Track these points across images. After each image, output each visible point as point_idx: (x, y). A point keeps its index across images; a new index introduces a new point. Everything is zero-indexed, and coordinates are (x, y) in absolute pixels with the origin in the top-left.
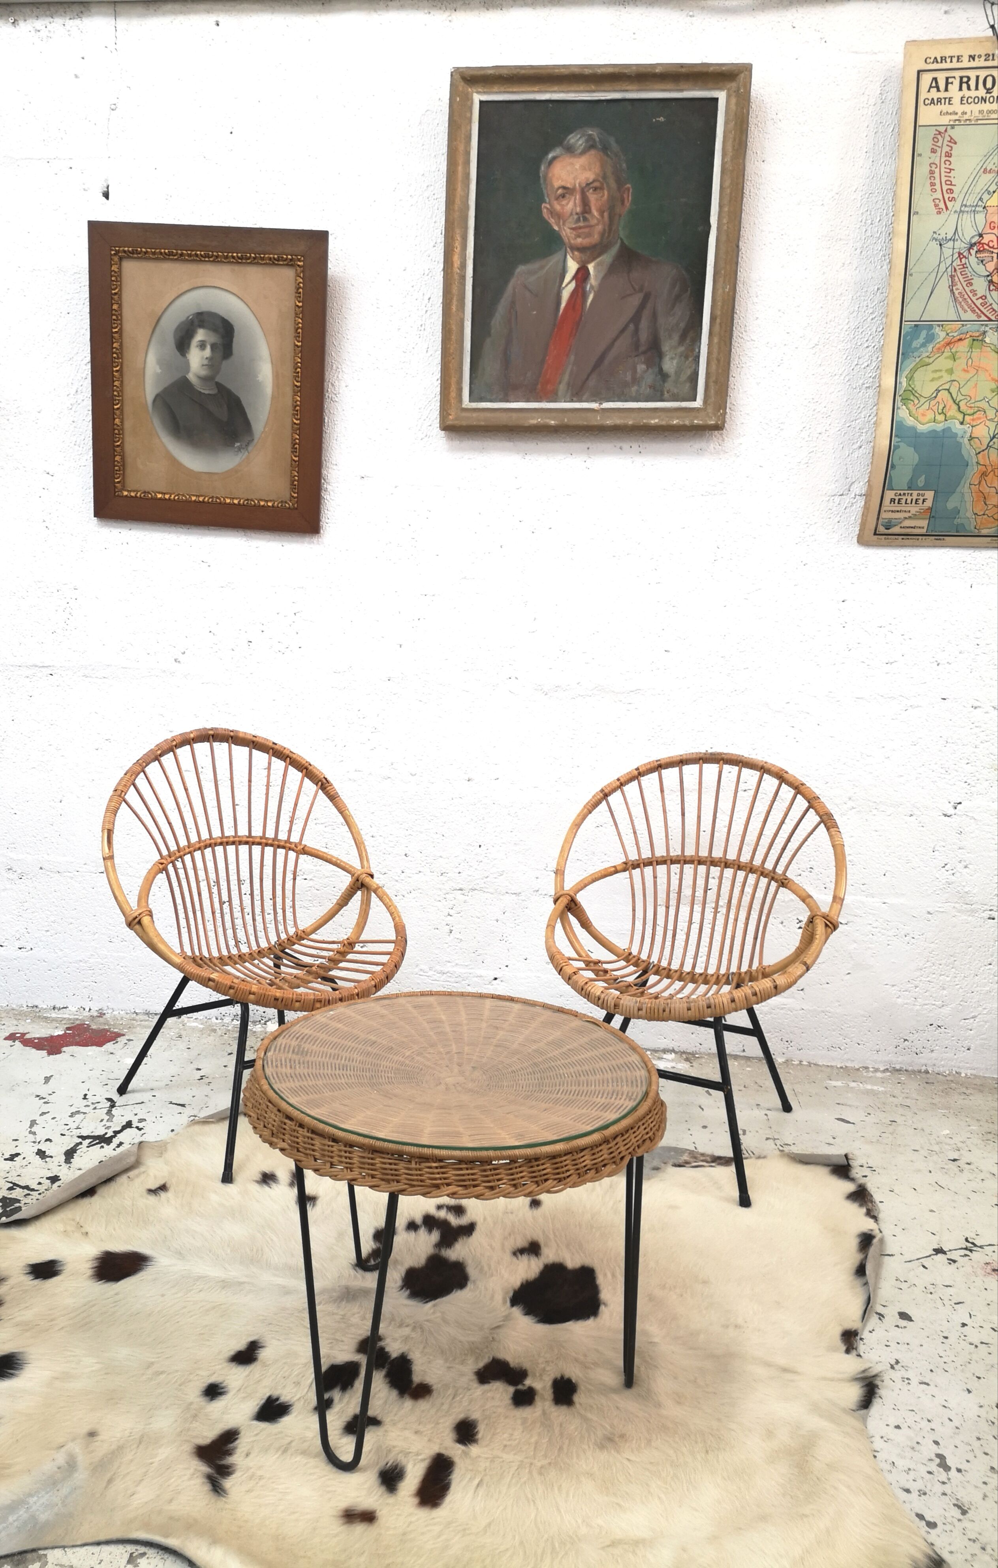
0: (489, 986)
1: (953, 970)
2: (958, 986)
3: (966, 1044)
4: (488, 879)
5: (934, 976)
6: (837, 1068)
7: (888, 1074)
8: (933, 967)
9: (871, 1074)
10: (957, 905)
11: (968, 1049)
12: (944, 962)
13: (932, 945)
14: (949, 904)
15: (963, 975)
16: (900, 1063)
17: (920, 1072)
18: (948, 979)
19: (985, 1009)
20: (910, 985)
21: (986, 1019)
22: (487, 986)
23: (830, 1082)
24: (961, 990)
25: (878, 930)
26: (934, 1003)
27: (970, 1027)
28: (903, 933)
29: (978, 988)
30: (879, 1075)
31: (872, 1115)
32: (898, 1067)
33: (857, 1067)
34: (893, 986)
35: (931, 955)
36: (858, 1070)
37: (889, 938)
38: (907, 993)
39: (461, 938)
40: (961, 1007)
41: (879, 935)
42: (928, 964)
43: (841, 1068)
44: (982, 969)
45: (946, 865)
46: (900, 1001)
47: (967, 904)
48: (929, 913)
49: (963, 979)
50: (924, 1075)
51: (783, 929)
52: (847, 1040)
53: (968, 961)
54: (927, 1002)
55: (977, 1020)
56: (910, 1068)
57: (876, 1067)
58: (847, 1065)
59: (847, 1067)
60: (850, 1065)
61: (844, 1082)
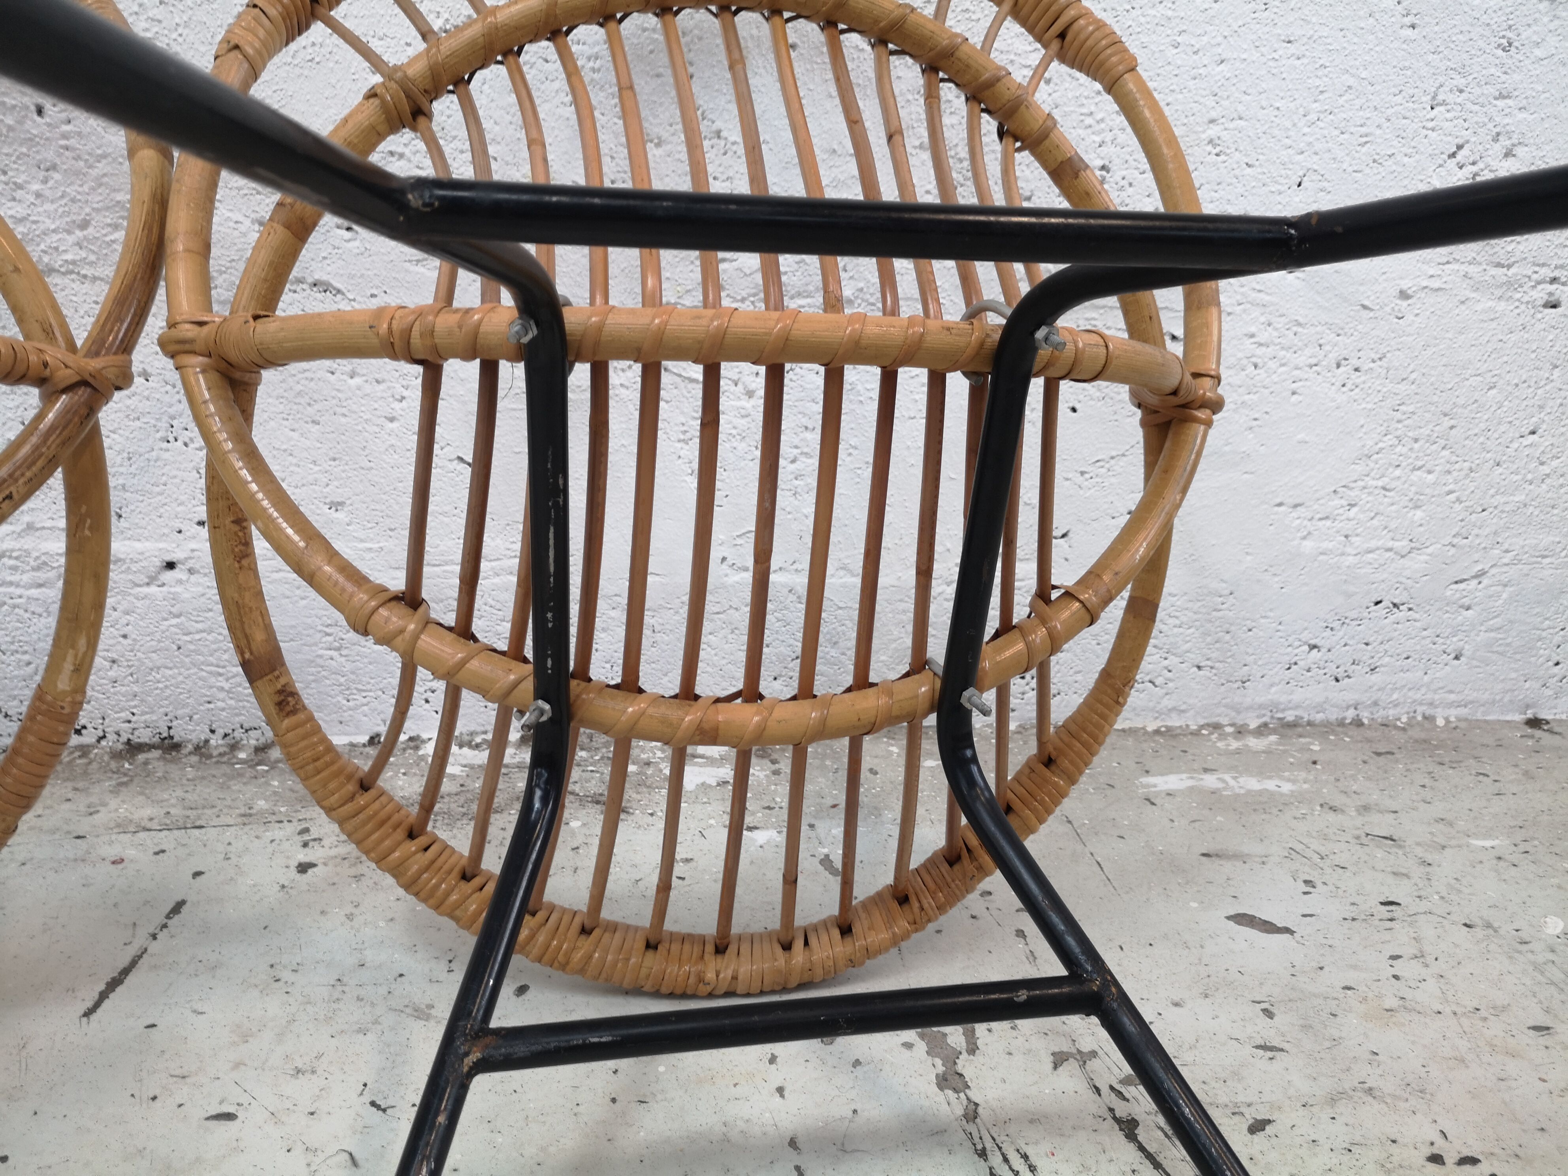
0: (153, 589)
1: (1445, 453)
2: (1452, 497)
3: (1453, 644)
5: (1398, 472)
6: (1146, 733)
7: (1273, 738)
8: (1399, 449)
9: (1235, 745)
10: (1472, 270)
11: (1457, 658)
12: (1425, 431)
13: (1402, 387)
14: (1455, 266)
15: (1467, 465)
16: (1297, 707)
17: (1341, 723)
18: (1431, 478)
19: (1507, 551)
20: (1337, 502)
21: (1504, 578)
22: (145, 590)
23: (1151, 780)
24: (1458, 507)
25: (1270, 351)
26: (1390, 544)
27: (1466, 601)
28: (1333, 357)
29: (1500, 499)
30: (1253, 742)
31: (1320, 887)
32: (1290, 716)
33: (1194, 727)
34: (1296, 506)
35: (1398, 415)
36: (1196, 734)
37: (1297, 373)
38: (1328, 523)
40: (1453, 551)
41: (1272, 364)
42: (1390, 440)
43: (1157, 732)
44: (1515, 445)
45: (1460, 147)
46: (1308, 545)
47: (1499, 265)
48: (1404, 295)
49: (1467, 475)
50: (1354, 731)
52: (1173, 661)
53: (1482, 426)
54: (1373, 544)
55: (1486, 581)
56: (1319, 717)
57: (1239, 721)
58: (1169, 724)
59: (1169, 729)
60: (1178, 724)
61: (1184, 776)
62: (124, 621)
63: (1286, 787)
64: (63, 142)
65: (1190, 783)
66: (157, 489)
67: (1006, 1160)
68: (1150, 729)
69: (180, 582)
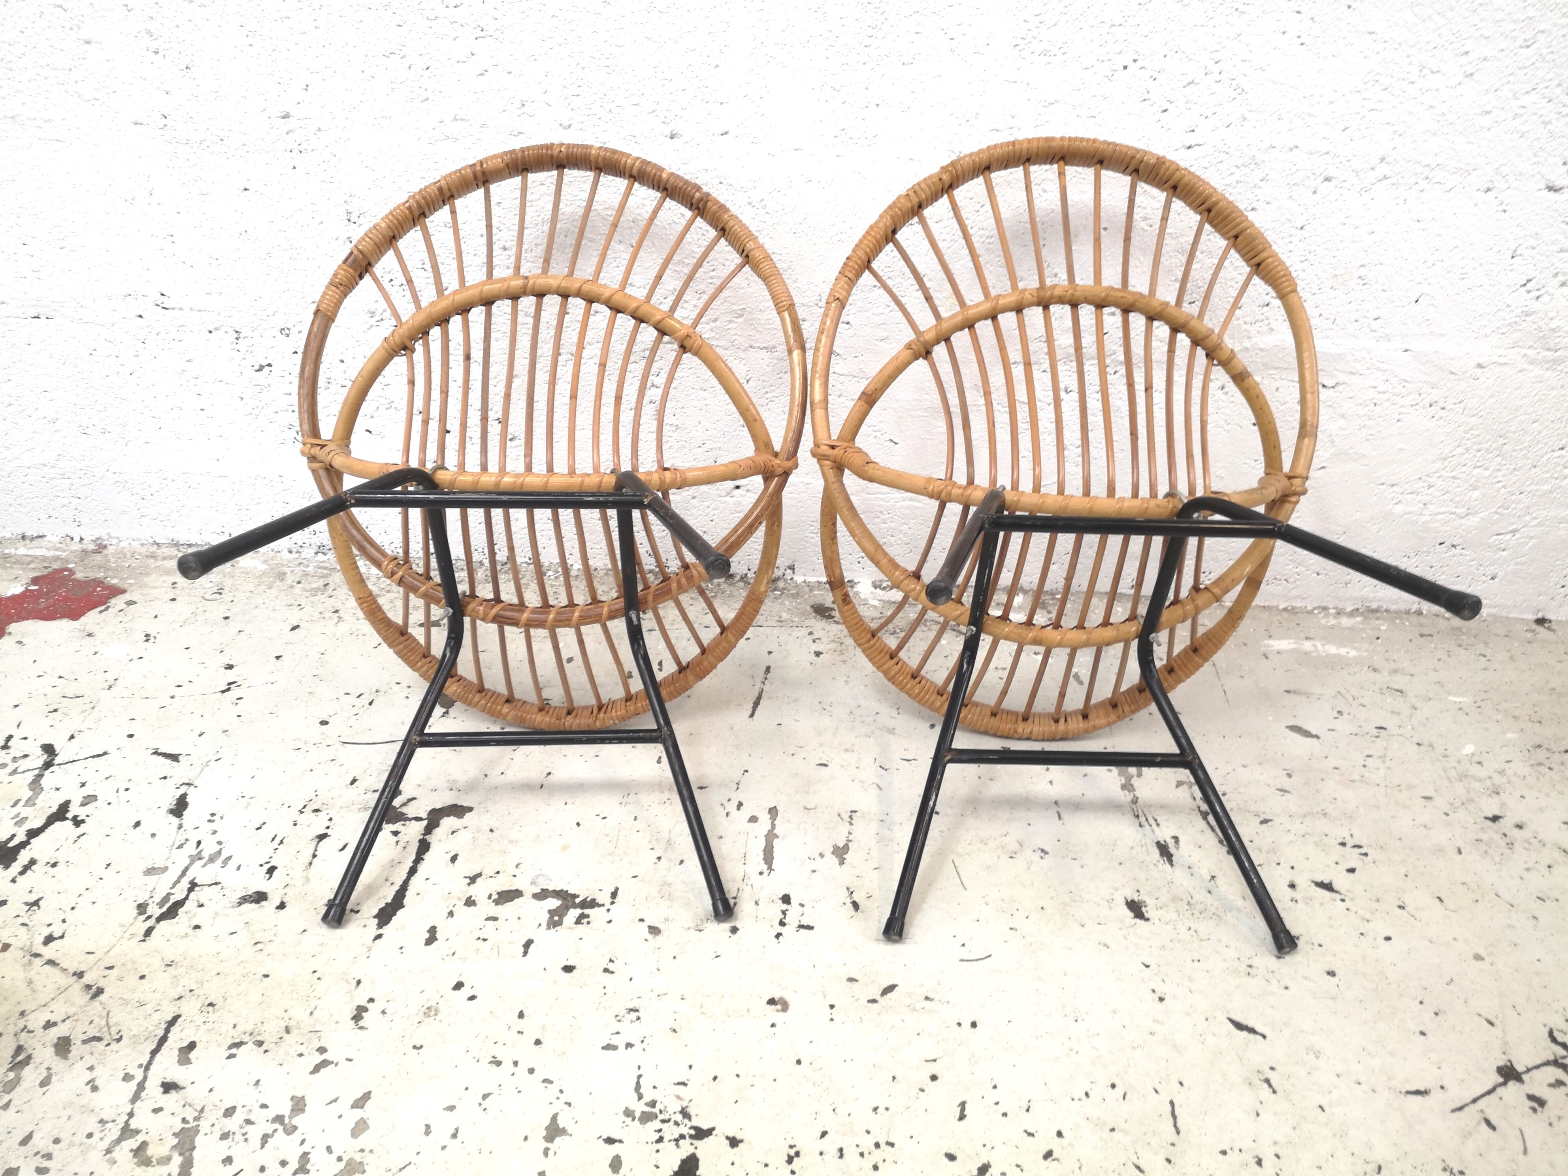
0: (728, 499)
1: (1499, 459)
2: (1500, 485)
3: (1492, 570)
4: (718, 323)
5: (1464, 469)
6: (1278, 609)
7: (1359, 619)
8: (1466, 455)
9: (1332, 621)
10: (1530, 352)
11: (1493, 578)
12: (1486, 446)
13: (1473, 419)
14: (1517, 350)
15: (1512, 467)
16: (1379, 600)
17: (1408, 612)
18: (1487, 473)
19: (1535, 518)
20: (1421, 484)
21: (1532, 534)
22: (724, 499)
23: (1271, 642)
24: (1503, 491)
25: (1386, 396)
26: (1453, 510)
27: (1503, 546)
28: (1427, 401)
29: (1533, 487)
30: (1345, 621)
31: (1345, 715)
32: (1374, 606)
33: (1309, 608)
34: (1393, 485)
35: (1468, 436)
36: (1310, 612)
37: (1402, 410)
38: (1414, 496)
39: (676, 423)
40: (1496, 516)
41: (1387, 404)
42: (1460, 450)
44: (1547, 456)
45: (1529, 281)
46: (1398, 509)
47: (1548, 349)
48: (1480, 366)
49: (1511, 473)
50: (1415, 619)
51: (1223, 397)
52: (1301, 569)
53: (1526, 444)
54: (1442, 510)
55: (1518, 535)
56: (1394, 607)
57: (1341, 606)
58: (1295, 604)
59: (1293, 608)
60: (1299, 605)
61: (1292, 641)
62: (712, 513)
63: (1353, 653)
64: (710, 281)
65: (1294, 646)
66: (735, 450)
67: (1147, 820)
68: (1281, 607)
69: (742, 496)
